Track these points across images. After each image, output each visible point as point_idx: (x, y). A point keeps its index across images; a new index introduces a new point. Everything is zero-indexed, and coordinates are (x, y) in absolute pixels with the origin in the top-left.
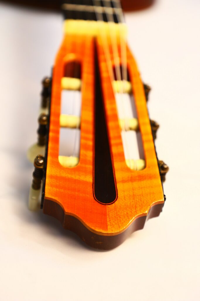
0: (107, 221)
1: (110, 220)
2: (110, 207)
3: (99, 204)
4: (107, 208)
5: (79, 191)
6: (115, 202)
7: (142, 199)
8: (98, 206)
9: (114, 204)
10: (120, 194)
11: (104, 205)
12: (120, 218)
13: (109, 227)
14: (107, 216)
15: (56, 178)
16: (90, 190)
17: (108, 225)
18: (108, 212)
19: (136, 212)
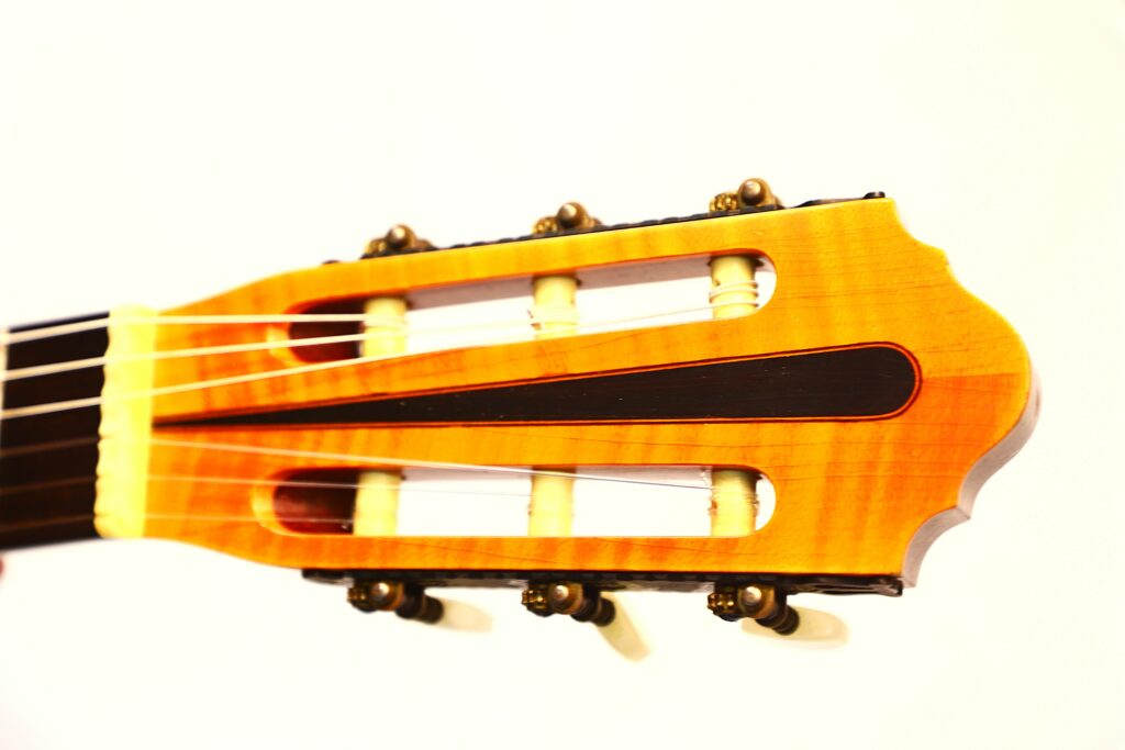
0: (983, 376)
1: (981, 366)
2: (929, 366)
3: (918, 401)
4: (932, 376)
5: (871, 465)
6: (908, 352)
7: (894, 267)
8: (927, 405)
9: (916, 355)
10: (874, 334)
11: (924, 384)
12: (969, 334)
13: (1007, 370)
14: (965, 374)
15: (822, 539)
16: (861, 431)
17: (998, 372)
18: (948, 371)
19: (942, 285)
